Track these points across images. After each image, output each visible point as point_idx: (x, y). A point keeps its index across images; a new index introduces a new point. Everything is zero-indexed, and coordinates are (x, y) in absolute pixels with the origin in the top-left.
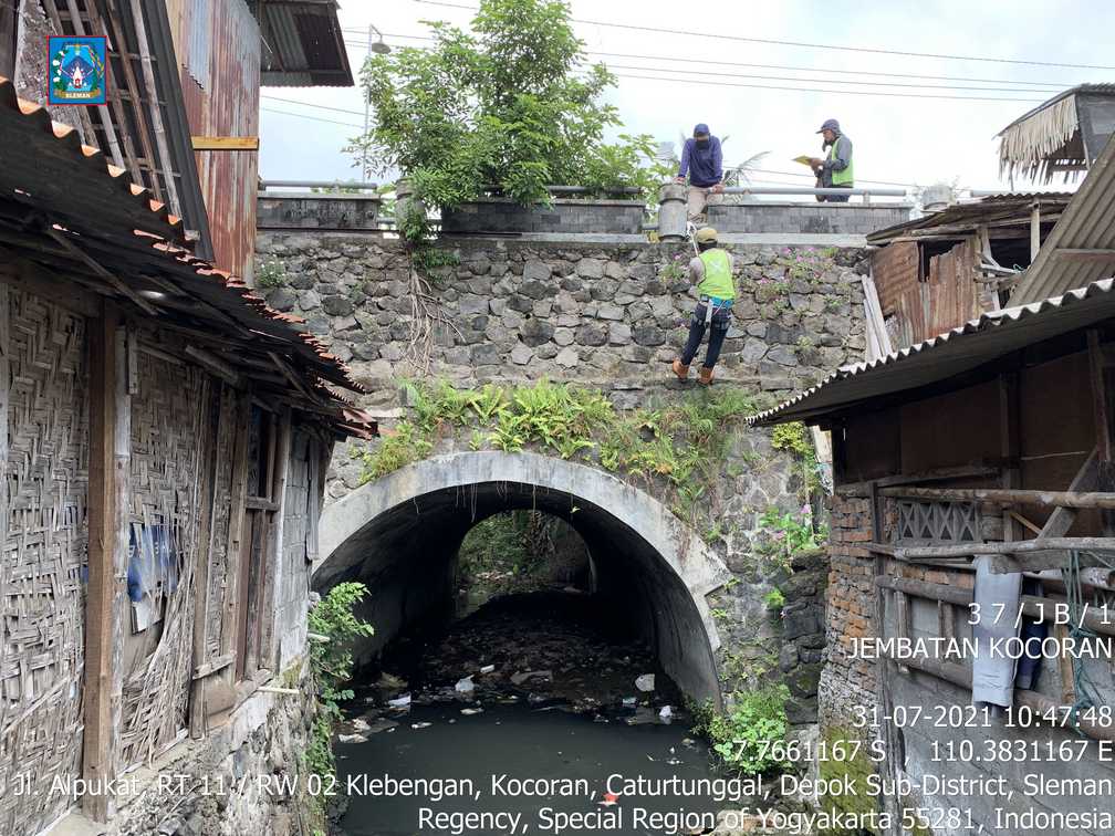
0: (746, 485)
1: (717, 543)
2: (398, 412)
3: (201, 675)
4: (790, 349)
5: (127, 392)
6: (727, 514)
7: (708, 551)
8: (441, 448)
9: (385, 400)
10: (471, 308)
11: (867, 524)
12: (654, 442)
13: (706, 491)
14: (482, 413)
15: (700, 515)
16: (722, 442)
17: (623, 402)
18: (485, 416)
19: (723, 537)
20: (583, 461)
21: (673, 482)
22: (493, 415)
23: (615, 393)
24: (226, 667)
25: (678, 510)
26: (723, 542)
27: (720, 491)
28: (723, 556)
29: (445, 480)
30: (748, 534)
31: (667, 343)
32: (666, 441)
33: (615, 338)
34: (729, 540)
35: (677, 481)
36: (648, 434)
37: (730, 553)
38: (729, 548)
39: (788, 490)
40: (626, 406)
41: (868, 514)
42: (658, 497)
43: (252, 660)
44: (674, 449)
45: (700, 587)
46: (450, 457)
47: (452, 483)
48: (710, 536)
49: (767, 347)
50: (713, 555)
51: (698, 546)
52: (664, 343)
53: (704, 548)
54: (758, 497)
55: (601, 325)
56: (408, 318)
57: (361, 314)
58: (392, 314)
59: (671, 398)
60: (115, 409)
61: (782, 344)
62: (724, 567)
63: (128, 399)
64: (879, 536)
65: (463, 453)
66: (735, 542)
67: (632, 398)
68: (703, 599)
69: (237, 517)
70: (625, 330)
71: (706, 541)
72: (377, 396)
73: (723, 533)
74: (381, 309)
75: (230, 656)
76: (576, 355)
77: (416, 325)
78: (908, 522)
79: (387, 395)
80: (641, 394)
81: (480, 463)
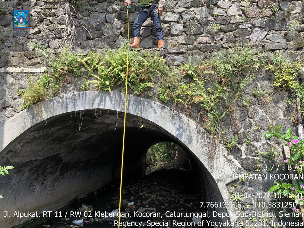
0: (255, 111)
1: (235, 151)
2: (43, 69)
6: (242, 130)
7: (228, 155)
9: (37, 63)
10: (95, 20)
12: (192, 83)
13: (227, 115)
15: (221, 132)
16: (239, 84)
17: (174, 60)
18: (90, 70)
19: (239, 146)
21: (205, 110)
22: (95, 70)
25: (208, 127)
26: (239, 150)
27: (237, 115)
28: (239, 158)
30: (256, 144)
31: (204, 33)
32: (201, 83)
33: (174, 31)
34: (243, 148)
35: (208, 109)
36: (189, 78)
37: (244, 156)
38: (243, 153)
39: (285, 115)
40: (176, 63)
42: (195, 119)
44: (206, 89)
45: (222, 179)
48: (229, 145)
49: (266, 33)
50: (232, 158)
51: (222, 151)
53: (226, 153)
54: (263, 120)
55: (166, 25)
56: (64, 26)
57: (41, 26)
58: (56, 25)
61: (276, 31)
62: (240, 166)
66: (247, 149)
67: (180, 58)
68: (225, 187)
70: (180, 27)
71: (227, 148)
73: (239, 144)
74: (52, 23)
76: (151, 41)
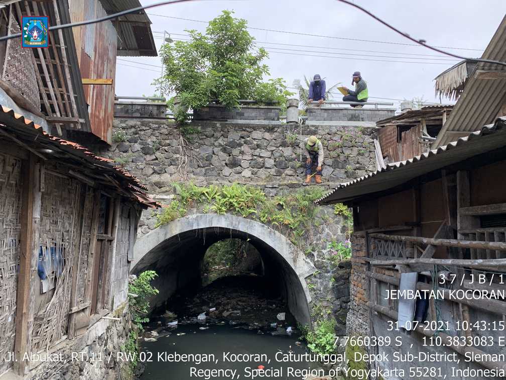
0: (323, 230)
1: (310, 255)
2: (172, 196)
3: (73, 312)
4: (343, 171)
5: (40, 191)
6: (315, 242)
7: (306, 258)
8: (190, 212)
9: (167, 191)
10: (205, 152)
11: (364, 249)
12: (283, 211)
13: (306, 232)
14: (209, 197)
15: (303, 243)
16: (313, 211)
17: (270, 193)
18: (210, 198)
19: (313, 253)
20: (252, 219)
21: (291, 228)
22: (213, 198)
23: (266, 189)
24: (86, 308)
25: (293, 240)
26: (313, 255)
27: (312, 232)
28: (313, 260)
29: (192, 226)
30: (324, 251)
31: (290, 167)
32: (288, 210)
33: (267, 165)
34: (315, 254)
35: (293, 228)
36: (280, 207)
37: (316, 259)
38: (316, 257)
39: (341, 233)
40: (271, 195)
41: (364, 244)
42: (285, 234)
43: (99, 305)
44: (292, 213)
45: (302, 275)
46: (194, 216)
47: (195, 227)
48: (308, 252)
49: (333, 170)
50: (308, 260)
51: (302, 256)
52: (288, 167)
53: (304, 257)
54: (328, 235)
55: (261, 160)
56: (178, 156)
57: (158, 154)
58: (171, 154)
59: (291, 192)
60: (34, 198)
61: (339, 168)
62: (313, 266)
63: (40, 194)
64: (368, 255)
65: (200, 215)
66: (318, 255)
67: (274, 191)
68: (304, 281)
69: (93, 243)
70: (272, 162)
71: (305, 254)
72: (163, 189)
73: (313, 251)
74: (167, 152)
75: (88, 303)
76: (250, 172)
77: (181, 158)
78: (379, 249)
79: (168, 189)
80: (277, 189)
81: (208, 219)
